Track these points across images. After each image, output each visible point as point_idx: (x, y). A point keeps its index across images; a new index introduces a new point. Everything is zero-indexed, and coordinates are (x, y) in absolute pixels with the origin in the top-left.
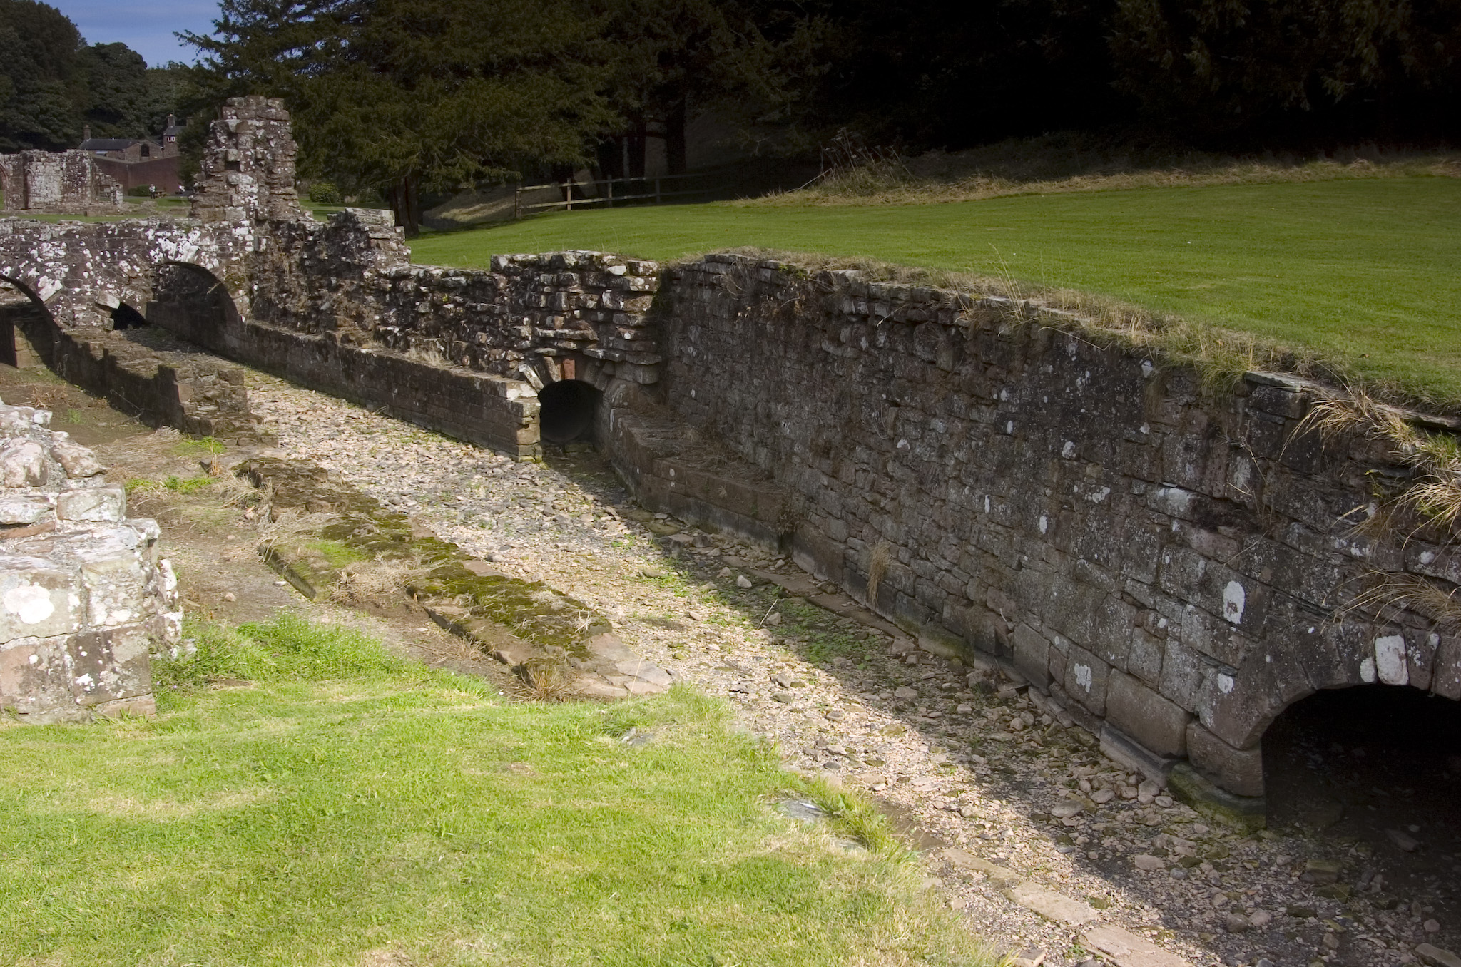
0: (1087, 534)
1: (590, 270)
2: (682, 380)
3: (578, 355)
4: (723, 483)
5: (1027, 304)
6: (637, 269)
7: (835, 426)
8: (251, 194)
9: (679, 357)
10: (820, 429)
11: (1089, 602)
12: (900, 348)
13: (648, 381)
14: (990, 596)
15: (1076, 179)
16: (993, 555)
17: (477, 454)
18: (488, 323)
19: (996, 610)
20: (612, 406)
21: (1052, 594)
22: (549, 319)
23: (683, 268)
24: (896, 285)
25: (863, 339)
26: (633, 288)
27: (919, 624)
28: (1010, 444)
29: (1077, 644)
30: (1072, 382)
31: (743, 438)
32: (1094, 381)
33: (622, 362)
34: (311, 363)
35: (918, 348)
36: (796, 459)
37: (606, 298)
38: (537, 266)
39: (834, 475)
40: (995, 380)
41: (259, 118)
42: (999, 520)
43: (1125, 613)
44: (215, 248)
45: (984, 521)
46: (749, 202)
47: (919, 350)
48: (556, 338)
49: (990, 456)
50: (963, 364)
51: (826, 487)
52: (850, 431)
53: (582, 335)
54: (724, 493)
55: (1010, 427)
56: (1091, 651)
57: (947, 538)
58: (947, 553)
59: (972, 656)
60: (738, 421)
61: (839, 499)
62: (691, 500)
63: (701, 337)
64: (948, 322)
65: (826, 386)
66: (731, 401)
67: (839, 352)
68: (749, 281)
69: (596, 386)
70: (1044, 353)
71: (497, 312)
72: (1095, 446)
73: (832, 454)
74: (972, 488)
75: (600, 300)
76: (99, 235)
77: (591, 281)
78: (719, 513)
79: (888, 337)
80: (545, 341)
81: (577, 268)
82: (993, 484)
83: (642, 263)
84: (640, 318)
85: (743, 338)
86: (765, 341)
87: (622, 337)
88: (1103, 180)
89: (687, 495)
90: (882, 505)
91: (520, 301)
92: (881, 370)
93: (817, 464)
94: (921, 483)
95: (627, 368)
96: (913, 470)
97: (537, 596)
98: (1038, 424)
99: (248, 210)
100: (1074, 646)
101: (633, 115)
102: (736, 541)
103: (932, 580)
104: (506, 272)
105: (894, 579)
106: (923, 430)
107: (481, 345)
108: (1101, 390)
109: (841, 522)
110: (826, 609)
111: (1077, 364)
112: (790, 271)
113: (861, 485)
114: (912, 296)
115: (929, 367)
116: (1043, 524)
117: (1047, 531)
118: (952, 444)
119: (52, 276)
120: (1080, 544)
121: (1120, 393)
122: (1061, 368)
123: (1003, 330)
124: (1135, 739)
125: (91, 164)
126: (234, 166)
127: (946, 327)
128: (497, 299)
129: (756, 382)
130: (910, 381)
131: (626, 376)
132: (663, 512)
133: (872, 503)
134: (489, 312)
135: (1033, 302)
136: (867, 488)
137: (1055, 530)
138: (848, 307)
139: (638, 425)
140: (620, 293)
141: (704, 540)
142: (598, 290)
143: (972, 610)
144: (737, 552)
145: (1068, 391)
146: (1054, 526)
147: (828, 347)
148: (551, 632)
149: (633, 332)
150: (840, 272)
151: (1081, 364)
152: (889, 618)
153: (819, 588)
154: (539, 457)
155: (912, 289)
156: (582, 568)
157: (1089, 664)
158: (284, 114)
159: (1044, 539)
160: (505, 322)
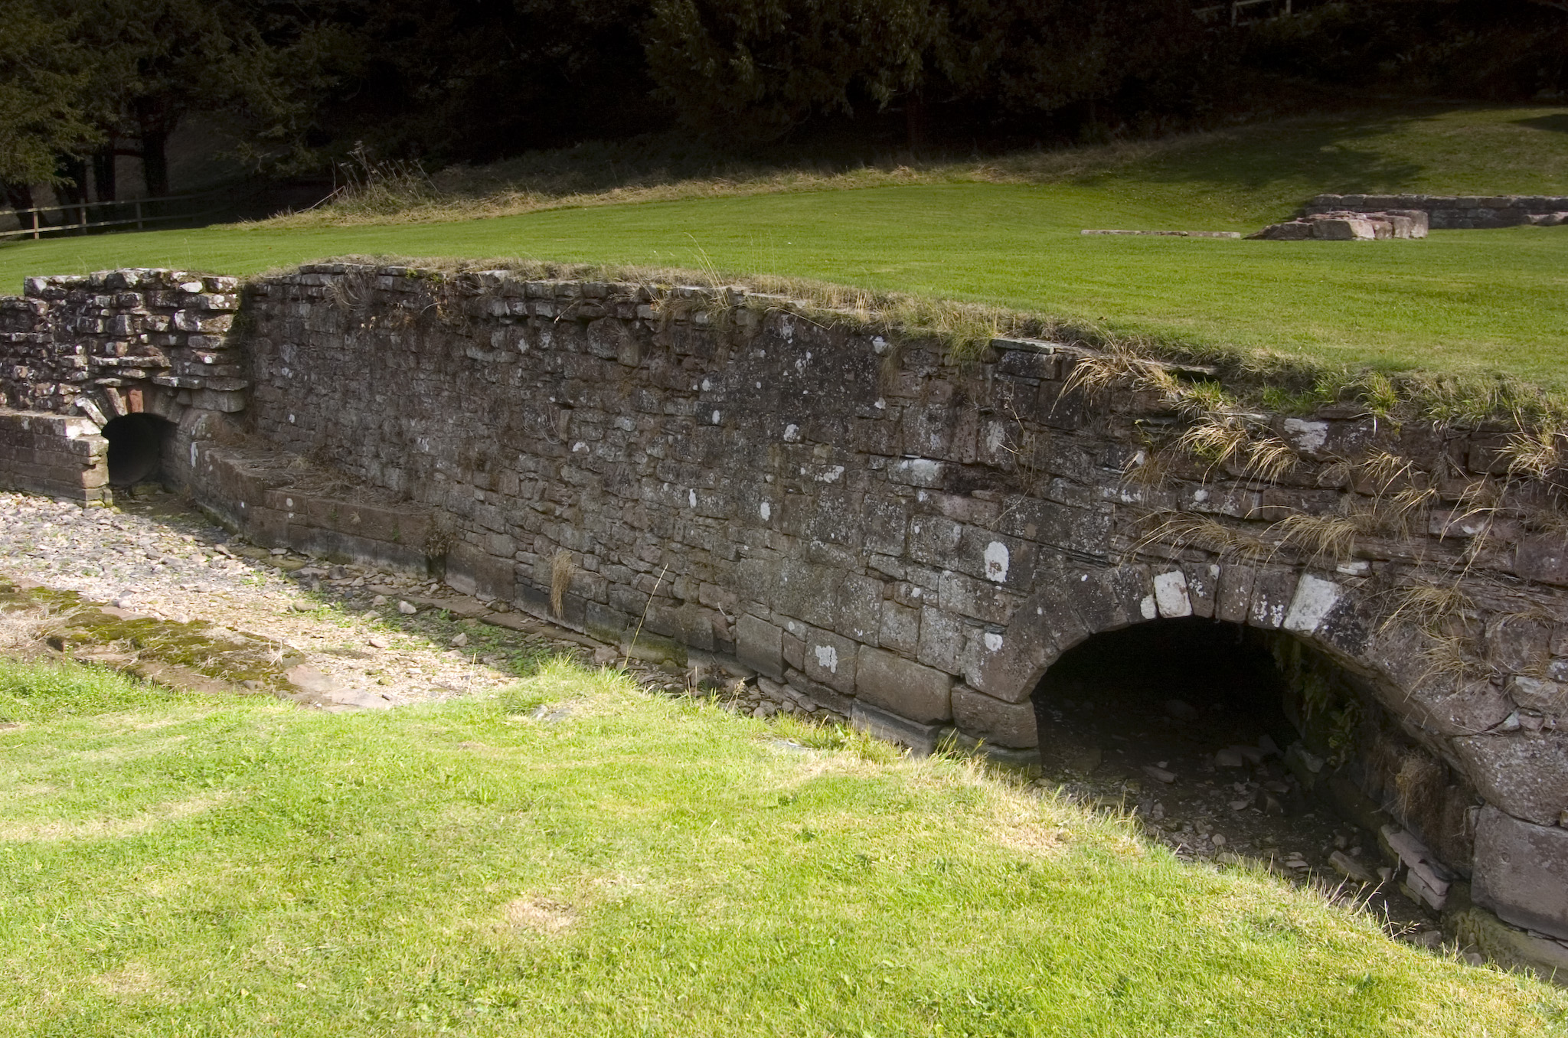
0: (821, 515)
1: (156, 289)
2: (276, 405)
3: (149, 386)
4: (355, 509)
5: (729, 290)
6: (215, 286)
7: (489, 437)
9: (269, 381)
10: (469, 442)
11: (828, 582)
12: (571, 347)
13: (233, 409)
14: (703, 593)
16: (704, 549)
17: (32, 501)
18: (28, 354)
19: (714, 605)
20: (193, 439)
21: (782, 579)
22: (109, 346)
23: (270, 283)
24: (561, 282)
25: (522, 342)
26: (213, 307)
27: (618, 631)
28: (717, 434)
29: (817, 627)
30: (791, 365)
31: (366, 461)
32: (816, 361)
33: (202, 390)
35: (594, 345)
36: (439, 476)
37: (179, 319)
38: (90, 287)
39: (493, 488)
40: (694, 370)
42: (709, 513)
43: (872, 588)
45: (689, 517)
46: (255, 225)
47: (595, 347)
48: (119, 366)
49: (693, 448)
50: (651, 358)
51: (482, 502)
52: (510, 440)
53: (152, 362)
54: (357, 519)
55: (716, 417)
56: (833, 631)
57: (644, 539)
58: (645, 554)
59: (686, 656)
60: (357, 442)
61: (501, 513)
62: (316, 531)
63: (298, 356)
64: (630, 316)
65: (475, 395)
66: (346, 423)
67: (490, 357)
68: (364, 291)
69: (169, 418)
70: (754, 338)
71: (39, 341)
72: (823, 426)
73: (488, 467)
74: (671, 484)
75: (172, 322)
77: (159, 301)
78: (351, 542)
79: (554, 336)
80: (107, 370)
81: (140, 287)
82: (698, 478)
83: (221, 279)
84: (222, 340)
85: (359, 354)
86: (389, 354)
87: (203, 363)
89: (310, 526)
90: (558, 513)
91: (69, 328)
92: (547, 372)
93: (469, 477)
94: (607, 485)
95: (207, 395)
96: (595, 473)
97: (209, 633)
98: (751, 411)
100: (812, 629)
102: (375, 570)
103: (629, 584)
104: (46, 296)
105: (582, 589)
106: (605, 430)
107: (20, 380)
108: (826, 370)
109: (505, 536)
110: (505, 627)
111: (794, 346)
112: (419, 276)
113: (528, 495)
114: (583, 292)
115: (608, 365)
116: (765, 511)
117: (771, 517)
118: (643, 441)
120: (812, 525)
121: (848, 371)
122: (776, 352)
123: (702, 318)
124: (893, 711)
127: (626, 322)
128: (38, 327)
129: (378, 398)
130: (584, 381)
131: (206, 405)
132: (280, 547)
133: (543, 513)
134: (28, 342)
135: (736, 288)
136: (536, 498)
137: (780, 514)
138: (498, 309)
139: (231, 457)
140: (196, 313)
141: (341, 571)
142: (170, 311)
143: (682, 608)
144: (382, 581)
145: (786, 374)
146: (779, 511)
147: (474, 352)
148: (244, 668)
149: (215, 355)
150: (488, 273)
151: (799, 346)
152: (579, 629)
153: (490, 608)
154: (110, 501)
155: (582, 285)
156: (224, 608)
157: (832, 644)
159: (768, 526)
160: (50, 352)
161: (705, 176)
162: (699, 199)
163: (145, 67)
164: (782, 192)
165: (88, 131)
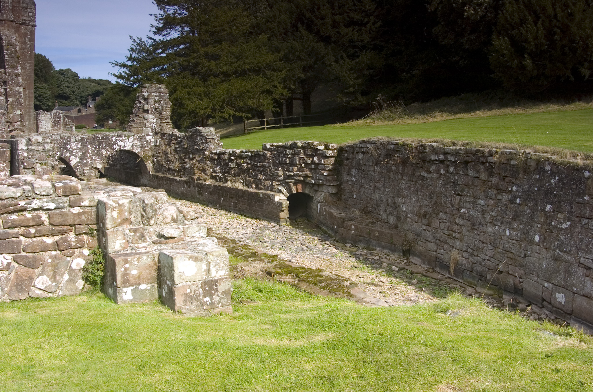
0: (560, 241)
1: (308, 148)
2: (349, 191)
3: (303, 183)
4: (377, 230)
5: (525, 151)
6: (329, 147)
7: (428, 205)
8: (153, 123)
9: (347, 182)
10: (421, 207)
11: (562, 268)
12: (461, 172)
13: (333, 192)
14: (510, 269)
15: (477, 112)
16: (511, 252)
17: (262, 222)
18: (263, 171)
19: (514, 274)
20: (319, 202)
21: (543, 266)
22: (291, 168)
23: (348, 146)
24: (458, 148)
25: (442, 170)
26: (328, 155)
27: (476, 282)
28: (518, 208)
29: (557, 285)
30: (549, 181)
31: (381, 213)
32: (560, 180)
33: (323, 185)
34: (183, 189)
35: (470, 172)
36: (409, 220)
37: (316, 159)
38: (285, 147)
39: (429, 225)
40: (510, 183)
41: (156, 92)
42: (514, 238)
43: (581, 271)
44: (139, 144)
45: (506, 239)
46: (342, 125)
47: (471, 173)
48: (294, 176)
49: (508, 213)
50: (492, 177)
51: (425, 230)
52: (436, 207)
53: (305, 174)
54: (377, 234)
55: (518, 201)
56: (564, 288)
57: (487, 247)
58: (488, 253)
59: (502, 294)
60: (378, 206)
61: (432, 234)
62: (362, 238)
63: (358, 173)
64: (485, 161)
65: (423, 189)
66: (374, 198)
67: (430, 176)
68: (383, 150)
69: (311, 194)
70: (534, 171)
71: (267, 166)
72: (562, 206)
73: (427, 217)
74: (499, 226)
75: (313, 160)
76: (94, 139)
77: (309, 153)
78: (375, 243)
79: (454, 168)
80: (290, 177)
81: (302, 147)
82: (510, 224)
83: (331, 145)
84: (331, 167)
85: (380, 173)
86: (392, 173)
87: (323, 175)
88: (488, 112)
89: (360, 236)
90: (454, 236)
91: (277, 161)
92: (452, 182)
93: (420, 221)
94: (473, 226)
95: (324, 187)
96: (469, 221)
97: (323, 274)
98: (532, 199)
99: (152, 129)
100: (555, 286)
101: (293, 91)
102: (383, 254)
103: (481, 264)
104: (270, 150)
105: (462, 265)
106: (474, 204)
107: (260, 179)
108: (564, 183)
109: (433, 244)
110: (432, 278)
111: (551, 174)
112: (404, 145)
113: (442, 228)
114: (466, 152)
115: (476, 180)
116: (537, 238)
117: (539, 241)
118: (488, 209)
119: (75, 156)
120: (556, 245)
121: (573, 184)
122: (543, 176)
123: (513, 162)
124: (588, 322)
125: (63, 116)
126: (147, 111)
127: (483, 163)
128: (267, 161)
129: (387, 190)
130: (466, 185)
131: (324, 190)
132: (348, 243)
133: (448, 235)
134: (263, 166)
135: (528, 151)
136: (446, 229)
137: (543, 240)
138: (433, 157)
139: (332, 209)
140: (322, 157)
141: (371, 253)
142: (312, 156)
143: (502, 275)
144: (386, 258)
145: (547, 185)
146: (543, 239)
147: (424, 174)
148: (335, 287)
149: (328, 172)
150: (430, 144)
151: (553, 174)
152: (460, 280)
153: (426, 270)
154: (289, 223)
155: (466, 149)
156: (328, 264)
157: (563, 293)
158: (166, 91)
159: (538, 244)
160: (270, 170)
161: (513, 106)
162: (510, 115)
163: (305, 69)
164: (544, 112)
165: (285, 92)
